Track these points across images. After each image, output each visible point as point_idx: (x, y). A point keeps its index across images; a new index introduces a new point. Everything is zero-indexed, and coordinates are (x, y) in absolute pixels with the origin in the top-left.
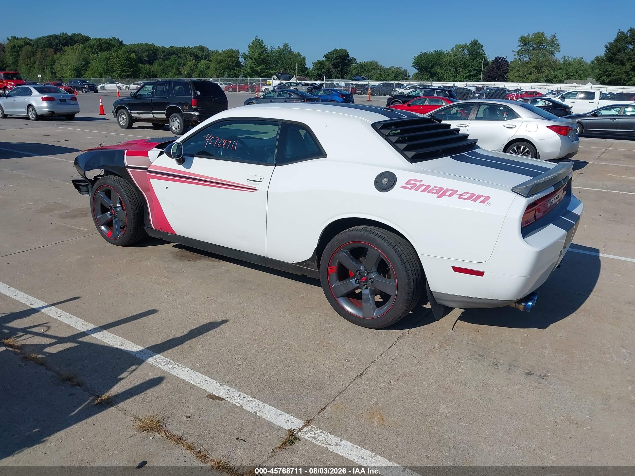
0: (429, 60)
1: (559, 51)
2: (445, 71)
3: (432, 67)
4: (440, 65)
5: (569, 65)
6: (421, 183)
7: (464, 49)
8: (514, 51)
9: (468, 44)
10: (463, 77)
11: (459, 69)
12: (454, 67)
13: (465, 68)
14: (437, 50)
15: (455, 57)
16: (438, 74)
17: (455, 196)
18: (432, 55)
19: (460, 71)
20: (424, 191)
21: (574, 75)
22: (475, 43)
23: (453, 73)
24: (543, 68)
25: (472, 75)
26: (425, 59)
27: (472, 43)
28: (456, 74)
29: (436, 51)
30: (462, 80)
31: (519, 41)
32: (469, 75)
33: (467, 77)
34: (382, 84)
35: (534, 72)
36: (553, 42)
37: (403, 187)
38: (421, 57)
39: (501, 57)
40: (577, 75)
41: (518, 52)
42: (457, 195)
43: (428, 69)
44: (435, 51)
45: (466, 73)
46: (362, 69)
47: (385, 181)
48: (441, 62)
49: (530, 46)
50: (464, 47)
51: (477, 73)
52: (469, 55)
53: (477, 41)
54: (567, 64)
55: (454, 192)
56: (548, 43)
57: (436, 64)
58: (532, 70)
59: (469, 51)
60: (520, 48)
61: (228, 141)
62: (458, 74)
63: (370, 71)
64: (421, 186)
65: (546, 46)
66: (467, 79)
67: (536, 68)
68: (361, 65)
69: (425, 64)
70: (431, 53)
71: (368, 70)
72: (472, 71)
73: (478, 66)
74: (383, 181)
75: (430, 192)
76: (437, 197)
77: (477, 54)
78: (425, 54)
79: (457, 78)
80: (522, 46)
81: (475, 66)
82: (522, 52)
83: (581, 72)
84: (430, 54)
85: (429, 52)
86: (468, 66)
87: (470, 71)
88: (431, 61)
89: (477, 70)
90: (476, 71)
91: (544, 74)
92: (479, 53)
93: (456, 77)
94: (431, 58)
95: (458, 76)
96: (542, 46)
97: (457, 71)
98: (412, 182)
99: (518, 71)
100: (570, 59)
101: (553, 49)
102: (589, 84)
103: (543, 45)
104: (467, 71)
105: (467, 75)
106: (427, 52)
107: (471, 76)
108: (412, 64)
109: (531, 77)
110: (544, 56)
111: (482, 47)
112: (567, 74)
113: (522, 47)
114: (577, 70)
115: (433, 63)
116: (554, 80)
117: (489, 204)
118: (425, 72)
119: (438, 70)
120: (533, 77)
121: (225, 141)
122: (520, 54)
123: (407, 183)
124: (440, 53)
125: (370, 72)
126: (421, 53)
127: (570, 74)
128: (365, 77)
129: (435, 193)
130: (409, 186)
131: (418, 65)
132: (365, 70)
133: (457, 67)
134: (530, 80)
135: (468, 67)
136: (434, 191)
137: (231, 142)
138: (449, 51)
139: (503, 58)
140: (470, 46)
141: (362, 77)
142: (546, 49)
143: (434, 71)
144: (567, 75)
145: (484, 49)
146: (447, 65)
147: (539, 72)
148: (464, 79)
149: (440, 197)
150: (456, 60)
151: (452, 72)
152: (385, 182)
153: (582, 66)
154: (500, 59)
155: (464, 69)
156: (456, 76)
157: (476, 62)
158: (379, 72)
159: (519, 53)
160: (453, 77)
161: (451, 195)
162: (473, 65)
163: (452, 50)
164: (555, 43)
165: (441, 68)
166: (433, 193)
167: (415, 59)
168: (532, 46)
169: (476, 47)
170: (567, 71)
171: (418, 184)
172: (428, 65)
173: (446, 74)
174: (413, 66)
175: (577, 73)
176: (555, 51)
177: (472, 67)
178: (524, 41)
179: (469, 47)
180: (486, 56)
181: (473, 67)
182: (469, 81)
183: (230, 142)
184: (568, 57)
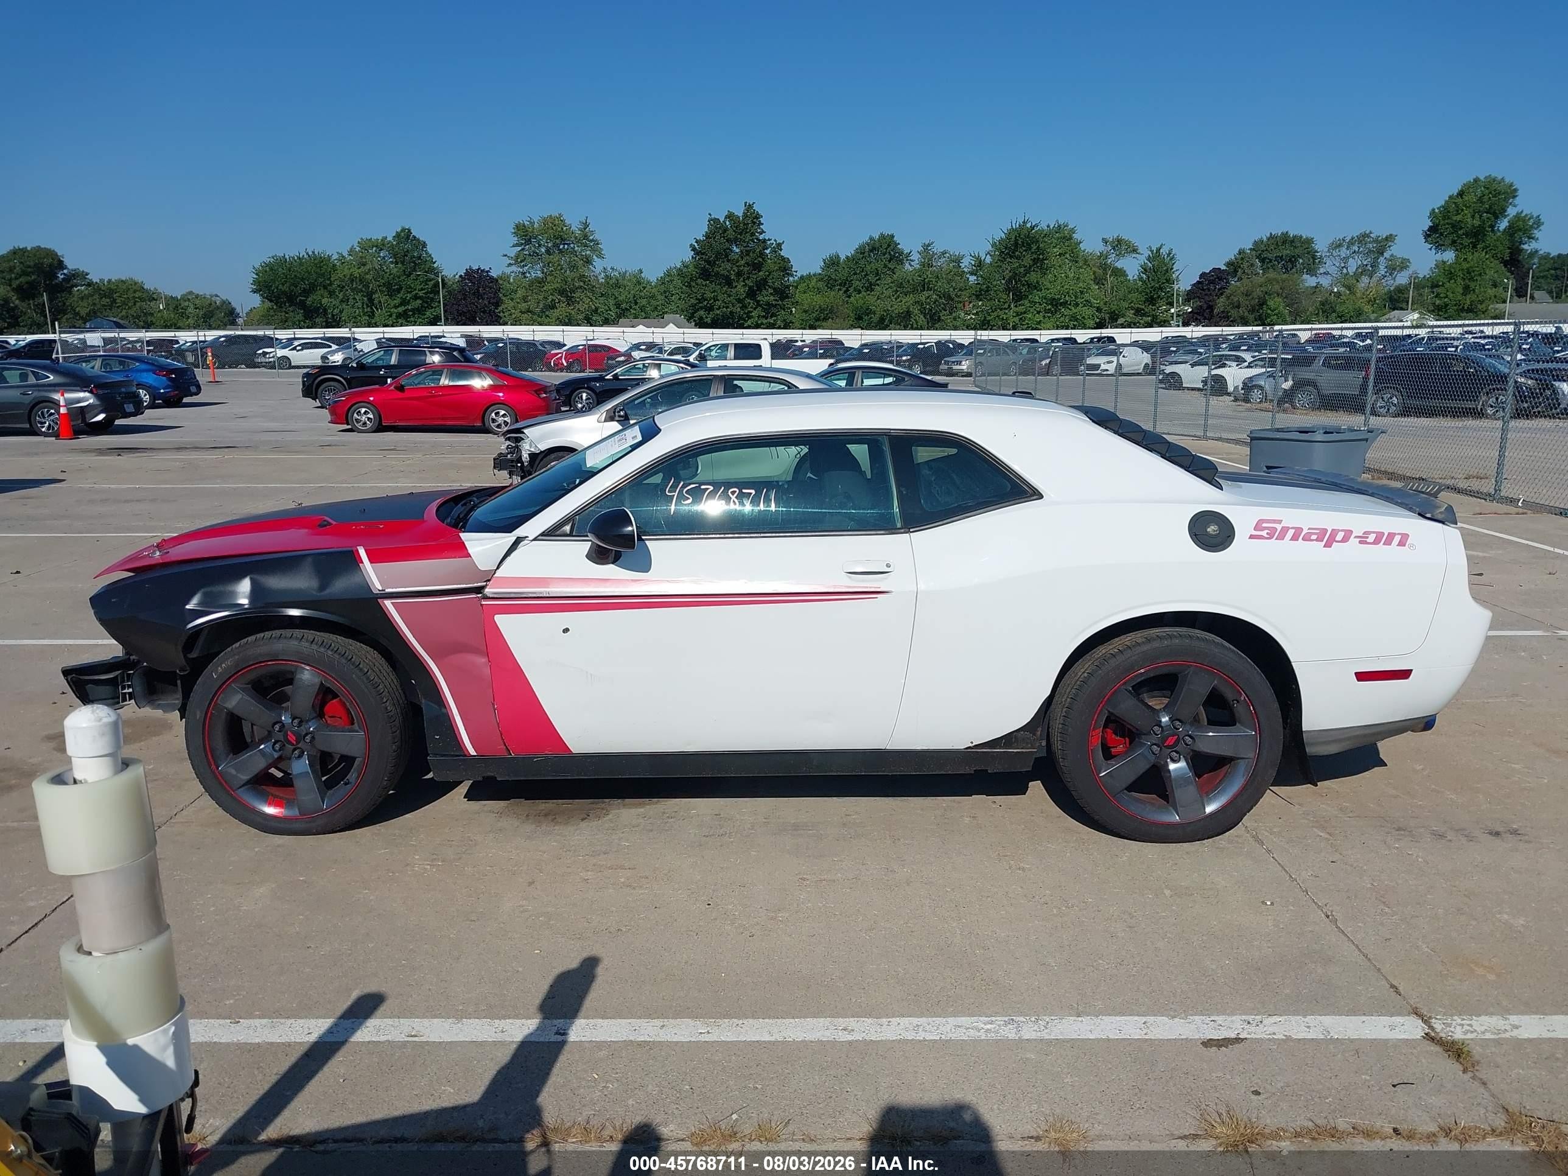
0: (295, 276)
1: (601, 256)
2: (342, 301)
3: (307, 292)
4: (325, 288)
5: (617, 285)
6: (1283, 524)
7: (381, 250)
8: (506, 256)
9: (390, 238)
10: (391, 316)
11: (377, 296)
12: (362, 291)
13: (392, 293)
14: (313, 252)
15: (363, 269)
16: (325, 310)
17: (1353, 541)
18: (301, 264)
19: (380, 302)
20: (1295, 538)
21: (631, 307)
22: (405, 235)
23: (363, 305)
24: (577, 295)
25: (412, 310)
26: (284, 273)
27: (398, 235)
28: (372, 308)
29: (310, 253)
30: (391, 322)
31: (515, 233)
32: (405, 311)
33: (399, 316)
34: (222, 339)
35: (559, 302)
36: (586, 237)
37: (1252, 537)
38: (271, 269)
39: (479, 269)
40: (637, 307)
41: (517, 257)
42: (1356, 537)
43: (297, 297)
44: (307, 254)
45: (396, 307)
46: (105, 301)
47: (1212, 529)
48: (329, 279)
49: (540, 246)
50: (380, 245)
51: (422, 307)
52: (397, 263)
53: (409, 231)
54: (615, 284)
55: (1348, 534)
56: (576, 238)
57: (314, 285)
58: (555, 298)
59: (395, 256)
60: (520, 248)
61: (744, 491)
62: (376, 308)
63: (130, 305)
64: (1285, 530)
65: (572, 245)
66: (400, 321)
67: (562, 292)
68: (100, 289)
69: (288, 284)
70: (299, 258)
71: (124, 303)
72: (409, 300)
73: (422, 289)
74: (1208, 530)
75: (1307, 538)
76: (1325, 546)
77: (414, 262)
78: (282, 262)
79: (377, 319)
80: (522, 244)
81: (415, 290)
82: (525, 259)
83: (644, 302)
84: (295, 261)
85: (293, 258)
86: (399, 290)
87: (404, 302)
88: (303, 279)
89: (420, 298)
90: (419, 302)
91: (582, 307)
92: (419, 258)
93: (372, 315)
94: (299, 270)
95: (377, 313)
96: (564, 244)
97: (371, 300)
98: (1265, 525)
99: (525, 299)
100: (616, 274)
101: (588, 252)
102: (671, 327)
103: (567, 244)
104: (397, 301)
105: (401, 309)
106: (287, 257)
107: (411, 313)
108: (252, 286)
109: (556, 313)
110: (573, 267)
111: (424, 245)
112: (618, 305)
113: (523, 247)
114: (634, 297)
115: (307, 282)
116: (594, 318)
117: (1412, 546)
118: (290, 306)
119: (325, 301)
120: (561, 313)
121: (735, 492)
122: (521, 262)
123: (1257, 527)
124: (321, 258)
125: (130, 308)
126: (273, 258)
127: (624, 306)
128: (122, 322)
129: (1317, 540)
130: (1264, 533)
131: (268, 287)
132: (114, 301)
133: (372, 293)
134: (554, 320)
135: (399, 293)
136: (1314, 537)
137: (753, 492)
138: (345, 254)
139: (483, 271)
140: (395, 243)
141: (114, 322)
142: (574, 252)
143: (313, 303)
144: (617, 308)
145: (430, 249)
146: (344, 287)
147: (570, 301)
148: (395, 321)
149: (1328, 545)
150: (367, 276)
151: (359, 304)
152: (1214, 531)
153: (644, 288)
154: (478, 272)
155: (391, 296)
156: (374, 315)
157: (417, 279)
158: (161, 308)
159: (519, 260)
160: (364, 315)
161: (1345, 539)
162: (410, 287)
163: (351, 252)
164: (591, 238)
165: (331, 294)
166: (1313, 540)
167: (257, 274)
168: (544, 246)
169: (408, 246)
170: (615, 299)
171: (1279, 527)
172: (296, 287)
173: (347, 310)
174: (255, 292)
175: (636, 303)
176: (594, 257)
177: (408, 292)
178: (524, 234)
179: (393, 245)
180: (435, 265)
181: (411, 292)
182: (407, 325)
183: (751, 493)
184: (612, 269)
